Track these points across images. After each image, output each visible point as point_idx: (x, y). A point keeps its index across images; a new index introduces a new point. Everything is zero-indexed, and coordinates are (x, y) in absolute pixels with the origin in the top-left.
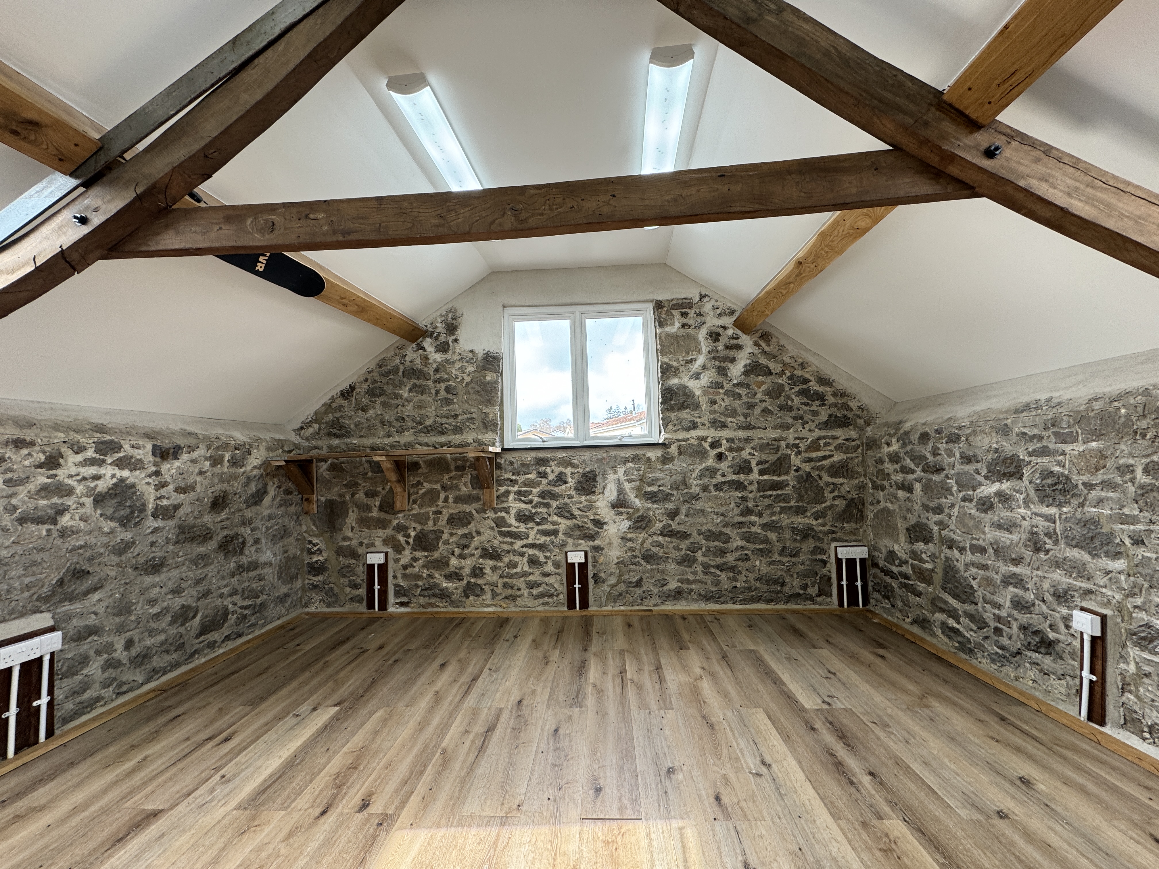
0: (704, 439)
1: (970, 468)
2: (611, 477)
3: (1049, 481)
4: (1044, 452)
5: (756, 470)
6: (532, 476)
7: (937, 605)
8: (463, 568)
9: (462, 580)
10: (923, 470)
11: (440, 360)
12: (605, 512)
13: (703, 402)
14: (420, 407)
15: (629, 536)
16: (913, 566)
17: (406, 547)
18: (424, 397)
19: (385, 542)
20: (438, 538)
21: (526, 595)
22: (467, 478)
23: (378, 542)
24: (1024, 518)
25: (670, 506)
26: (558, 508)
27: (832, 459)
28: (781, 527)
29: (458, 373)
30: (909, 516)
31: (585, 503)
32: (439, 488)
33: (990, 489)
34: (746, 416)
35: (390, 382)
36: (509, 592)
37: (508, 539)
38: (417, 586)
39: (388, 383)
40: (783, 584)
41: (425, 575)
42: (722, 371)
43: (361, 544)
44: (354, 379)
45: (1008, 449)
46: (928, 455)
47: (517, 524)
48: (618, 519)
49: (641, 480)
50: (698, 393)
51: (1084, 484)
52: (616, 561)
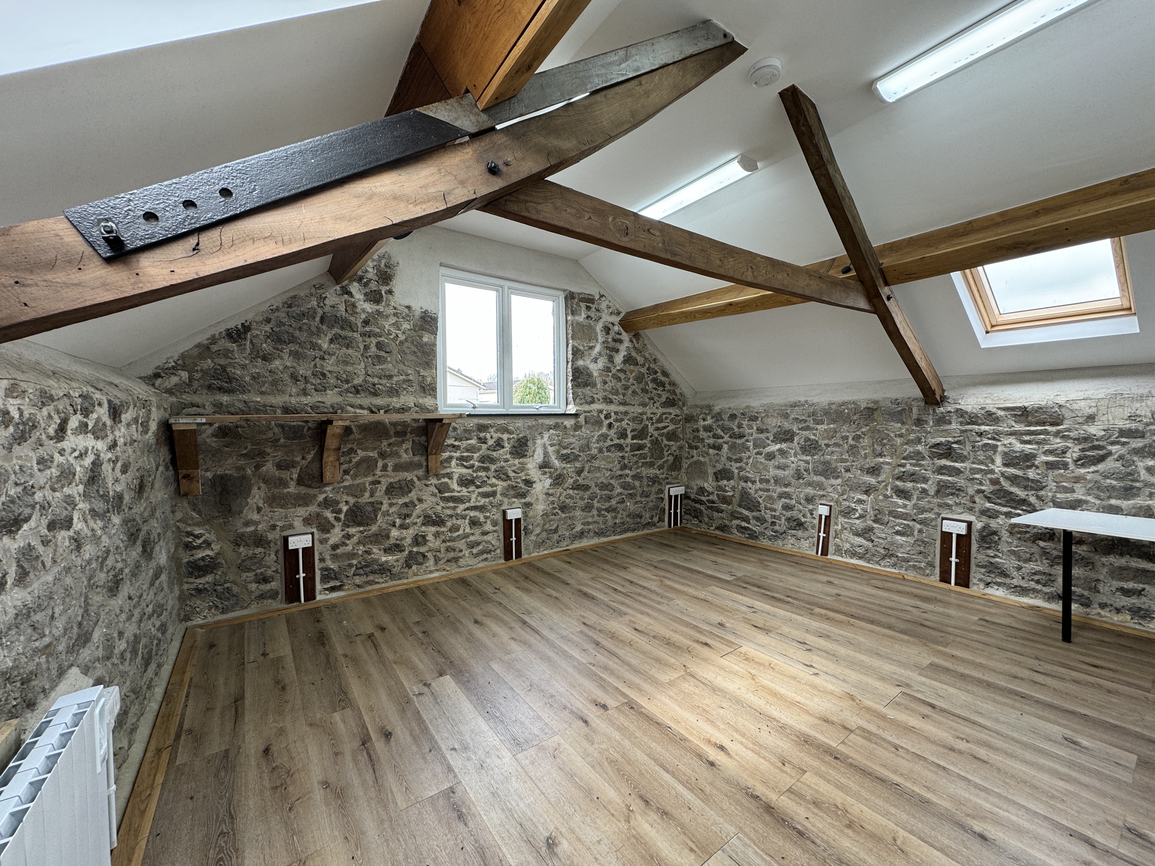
0: (601, 411)
1: (762, 436)
2: (539, 442)
3: (808, 443)
4: (807, 428)
5: (630, 436)
6: (473, 442)
7: (734, 516)
8: (405, 538)
9: (404, 551)
10: (730, 437)
11: (370, 311)
12: (534, 473)
13: (599, 381)
14: (346, 363)
15: (551, 491)
16: (718, 495)
17: (336, 524)
18: (350, 351)
19: (307, 521)
20: (376, 511)
21: (467, 555)
22: (407, 445)
23: (298, 523)
24: (793, 463)
25: (578, 465)
26: (496, 471)
27: (668, 429)
28: (642, 477)
29: (392, 329)
30: (717, 465)
31: (518, 465)
32: (376, 456)
33: (774, 448)
34: (624, 395)
35: (305, 327)
36: (452, 555)
37: (451, 504)
38: (351, 566)
39: (300, 329)
40: (641, 517)
41: (360, 552)
42: (611, 359)
43: (274, 527)
44: (250, 317)
45: (787, 425)
46: (735, 428)
47: (459, 489)
48: (543, 477)
49: (559, 444)
50: (595, 374)
51: (825, 445)
52: (541, 513)
